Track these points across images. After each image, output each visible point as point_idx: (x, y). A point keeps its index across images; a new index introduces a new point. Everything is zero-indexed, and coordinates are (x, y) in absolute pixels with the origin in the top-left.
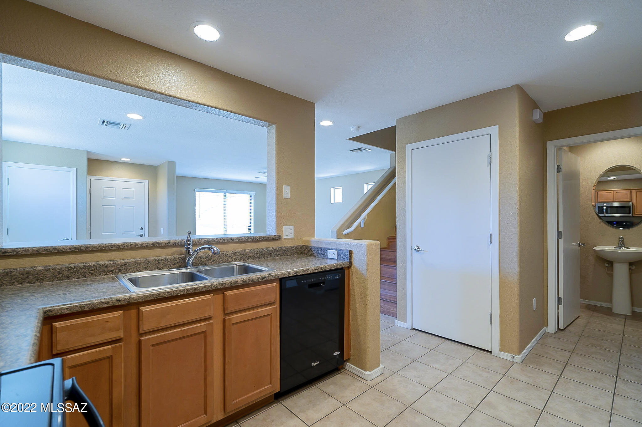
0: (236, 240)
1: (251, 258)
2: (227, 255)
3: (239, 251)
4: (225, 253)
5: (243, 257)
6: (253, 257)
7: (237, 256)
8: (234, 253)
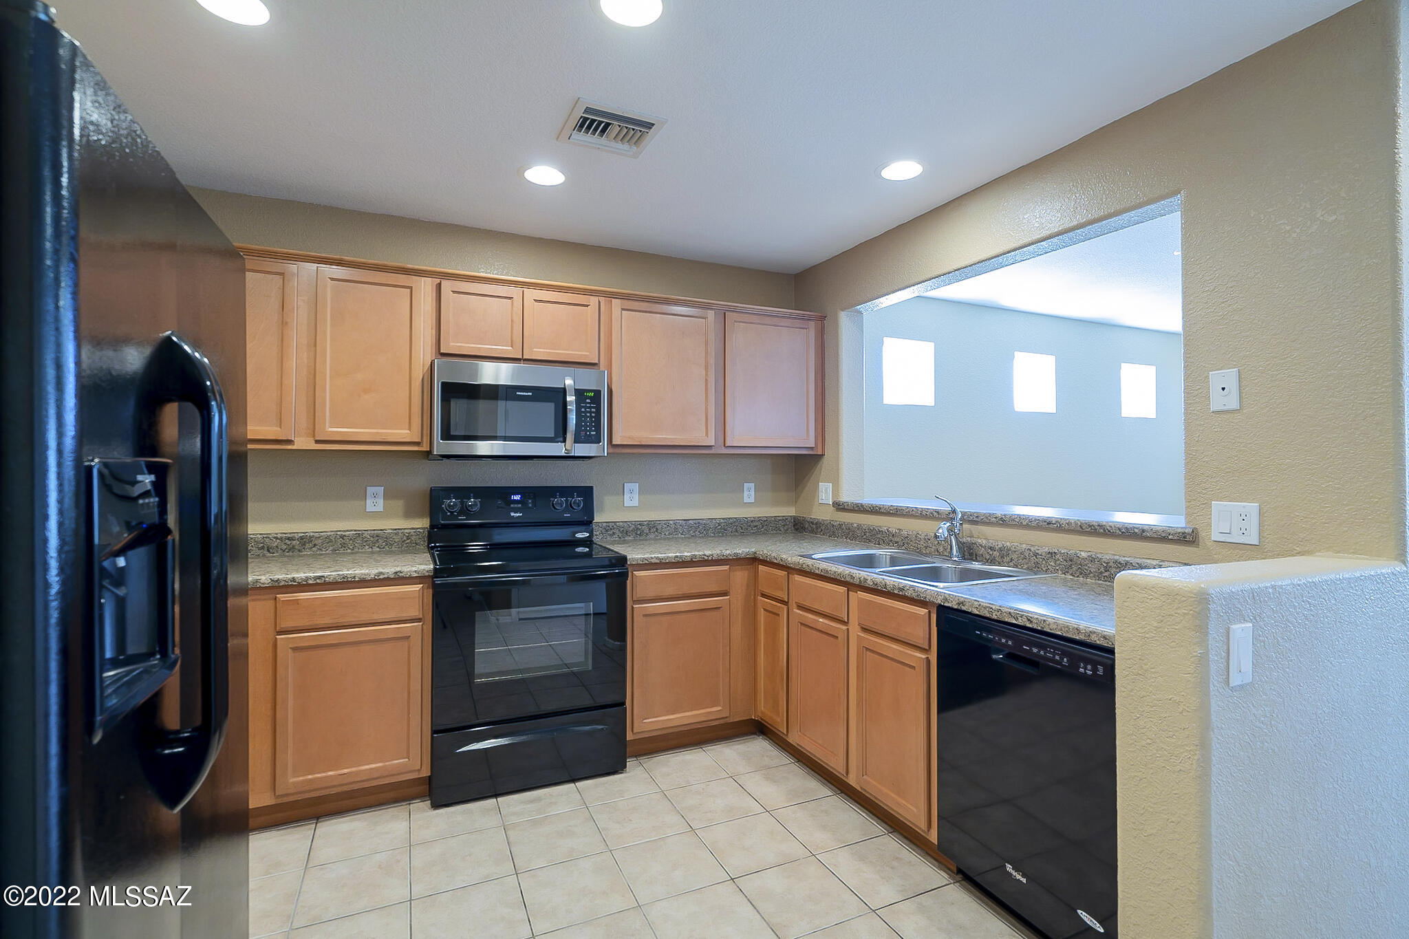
0: (1056, 526)
1: (1092, 575)
2: (1036, 555)
3: (1062, 552)
4: (1032, 549)
5: (1071, 566)
6: (1096, 572)
7: (1058, 562)
8: (1052, 553)
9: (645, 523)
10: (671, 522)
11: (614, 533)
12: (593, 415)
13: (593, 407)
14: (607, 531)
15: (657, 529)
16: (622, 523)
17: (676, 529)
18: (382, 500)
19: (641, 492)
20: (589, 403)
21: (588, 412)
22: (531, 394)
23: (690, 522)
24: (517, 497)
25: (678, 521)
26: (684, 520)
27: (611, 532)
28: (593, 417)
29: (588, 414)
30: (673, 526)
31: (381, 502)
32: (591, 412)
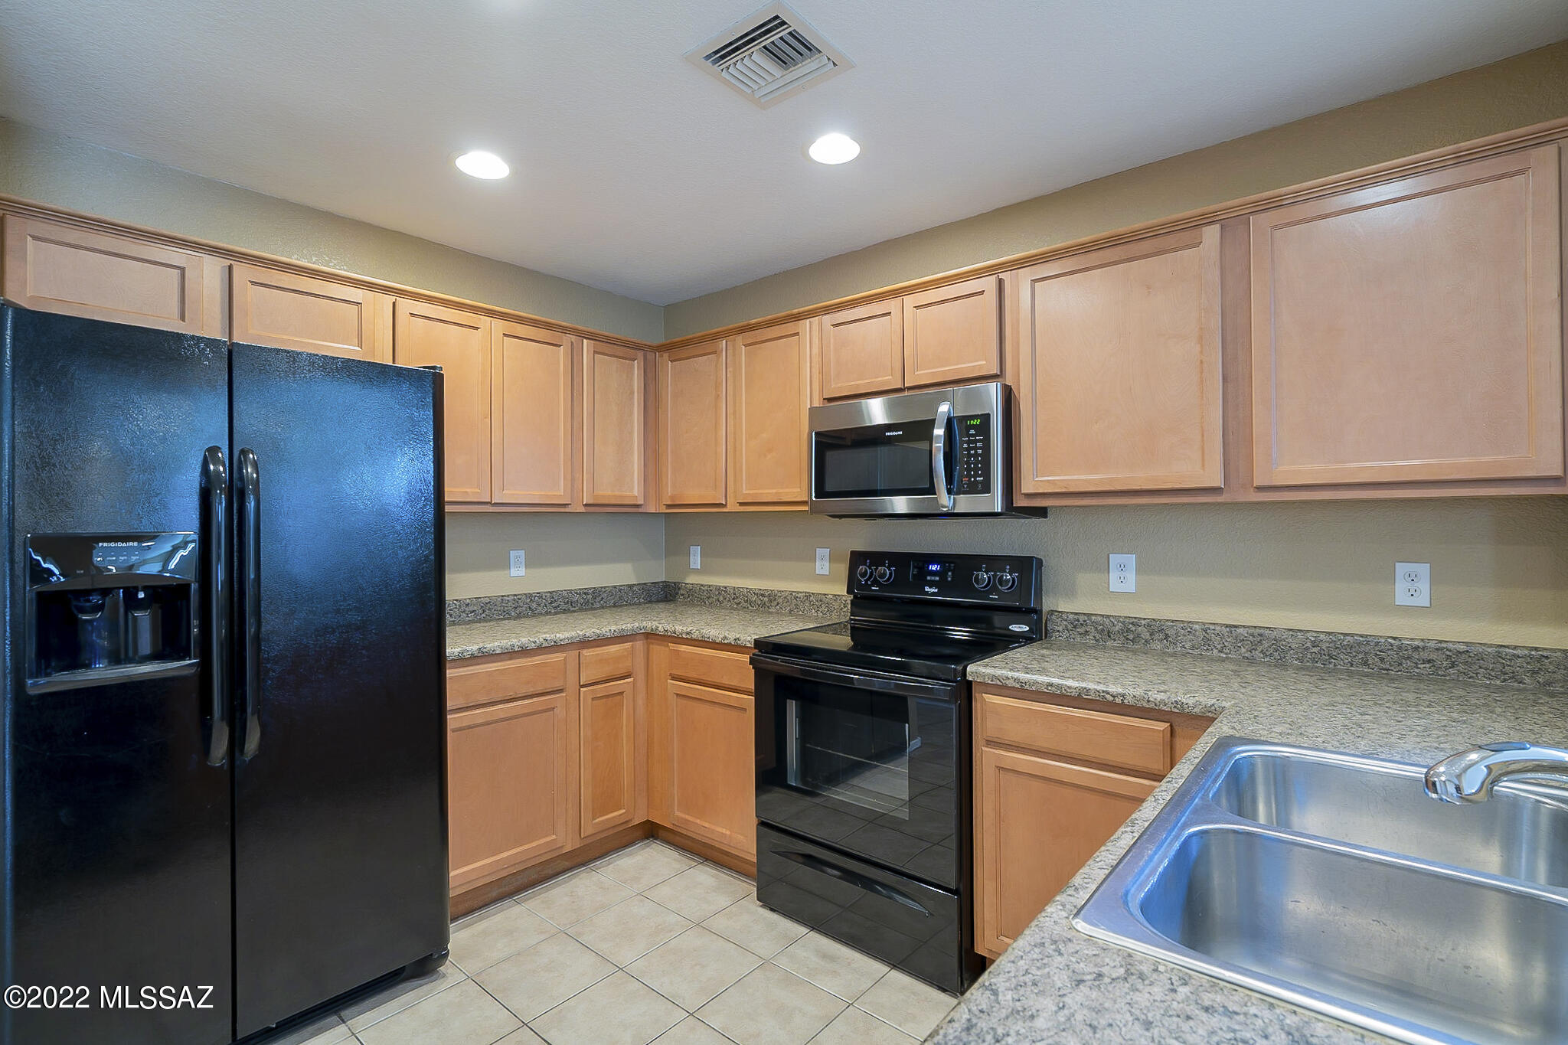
9: (1143, 622)
10: (1196, 627)
11: (1087, 632)
12: (980, 452)
13: (979, 441)
14: (1075, 627)
15: (1167, 637)
16: (1100, 618)
17: (1207, 641)
18: (828, 564)
19: (1140, 570)
20: (972, 435)
21: (972, 448)
22: (901, 433)
23: (1240, 630)
24: (934, 568)
25: (1212, 627)
26: (1227, 626)
27: (1081, 630)
28: (980, 455)
29: (972, 452)
30: (1201, 634)
31: (827, 564)
32: (975, 448)
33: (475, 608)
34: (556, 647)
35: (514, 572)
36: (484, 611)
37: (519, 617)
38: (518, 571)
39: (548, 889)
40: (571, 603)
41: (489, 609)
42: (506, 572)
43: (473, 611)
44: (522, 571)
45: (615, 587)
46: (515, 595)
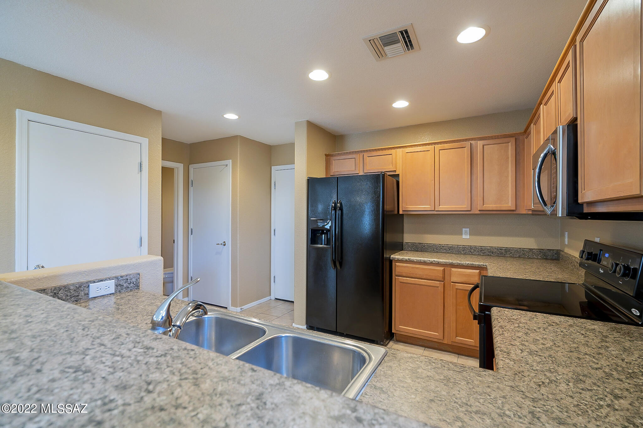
33: (446, 248)
34: (438, 264)
35: (464, 236)
36: (450, 250)
37: (465, 254)
38: (466, 236)
39: (432, 351)
40: (492, 252)
41: (452, 249)
42: (461, 236)
43: (445, 249)
44: (468, 237)
45: (520, 248)
46: (464, 246)
